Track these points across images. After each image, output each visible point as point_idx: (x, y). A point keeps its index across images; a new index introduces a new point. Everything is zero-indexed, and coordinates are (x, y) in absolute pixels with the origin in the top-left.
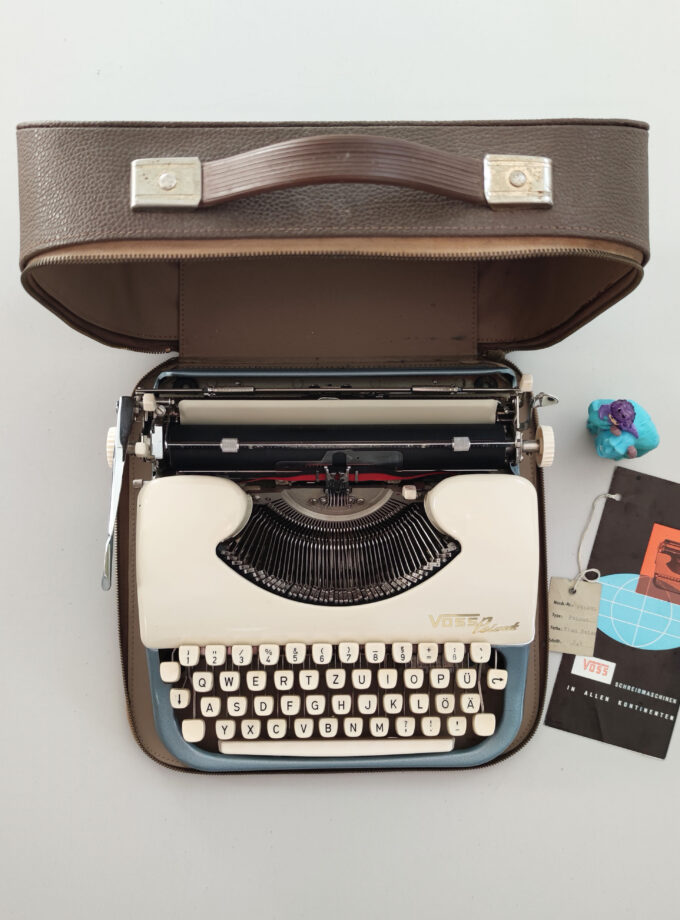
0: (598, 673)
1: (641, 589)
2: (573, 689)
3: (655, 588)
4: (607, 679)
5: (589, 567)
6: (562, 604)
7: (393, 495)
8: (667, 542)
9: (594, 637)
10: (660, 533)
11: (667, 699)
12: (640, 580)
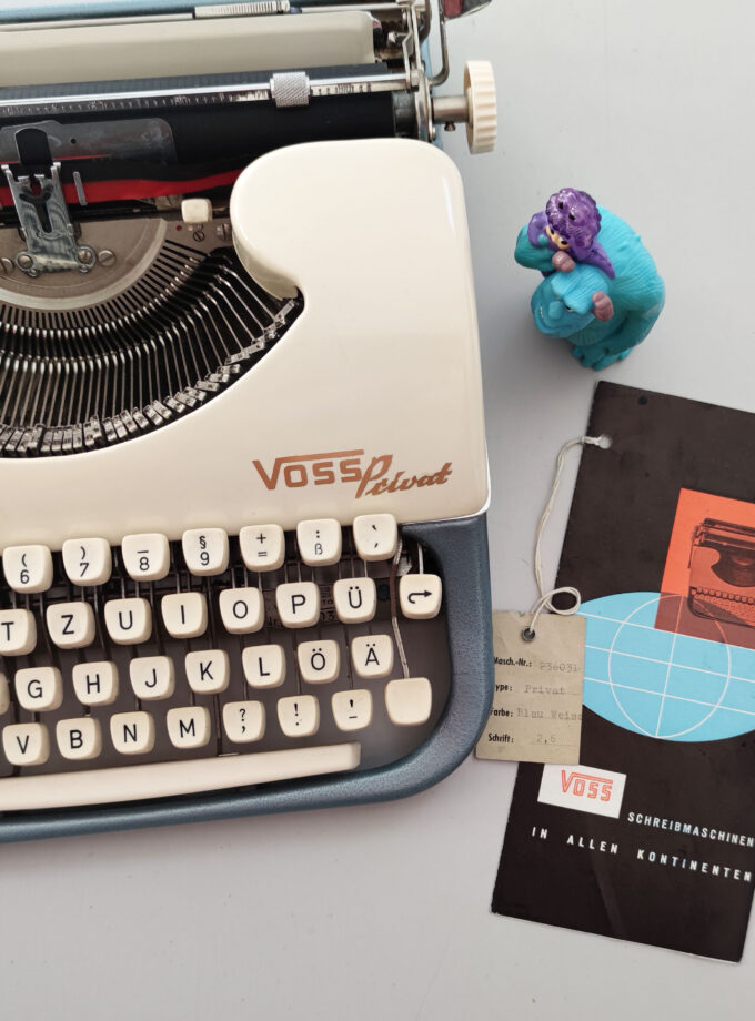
0: (593, 796)
1: (663, 622)
2: (544, 834)
3: (693, 616)
4: (611, 808)
5: (557, 587)
6: (510, 662)
7: (168, 230)
8: (710, 523)
9: (578, 725)
10: (694, 508)
11: (735, 839)
12: (661, 602)
